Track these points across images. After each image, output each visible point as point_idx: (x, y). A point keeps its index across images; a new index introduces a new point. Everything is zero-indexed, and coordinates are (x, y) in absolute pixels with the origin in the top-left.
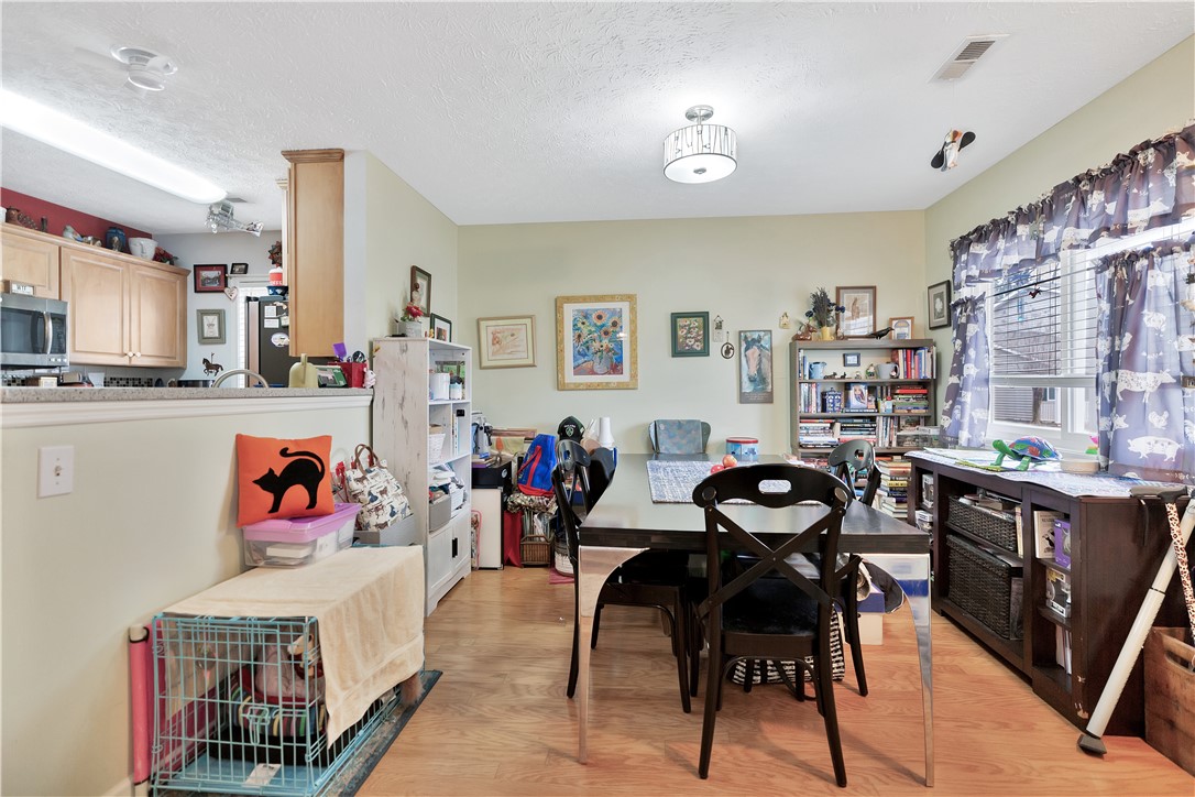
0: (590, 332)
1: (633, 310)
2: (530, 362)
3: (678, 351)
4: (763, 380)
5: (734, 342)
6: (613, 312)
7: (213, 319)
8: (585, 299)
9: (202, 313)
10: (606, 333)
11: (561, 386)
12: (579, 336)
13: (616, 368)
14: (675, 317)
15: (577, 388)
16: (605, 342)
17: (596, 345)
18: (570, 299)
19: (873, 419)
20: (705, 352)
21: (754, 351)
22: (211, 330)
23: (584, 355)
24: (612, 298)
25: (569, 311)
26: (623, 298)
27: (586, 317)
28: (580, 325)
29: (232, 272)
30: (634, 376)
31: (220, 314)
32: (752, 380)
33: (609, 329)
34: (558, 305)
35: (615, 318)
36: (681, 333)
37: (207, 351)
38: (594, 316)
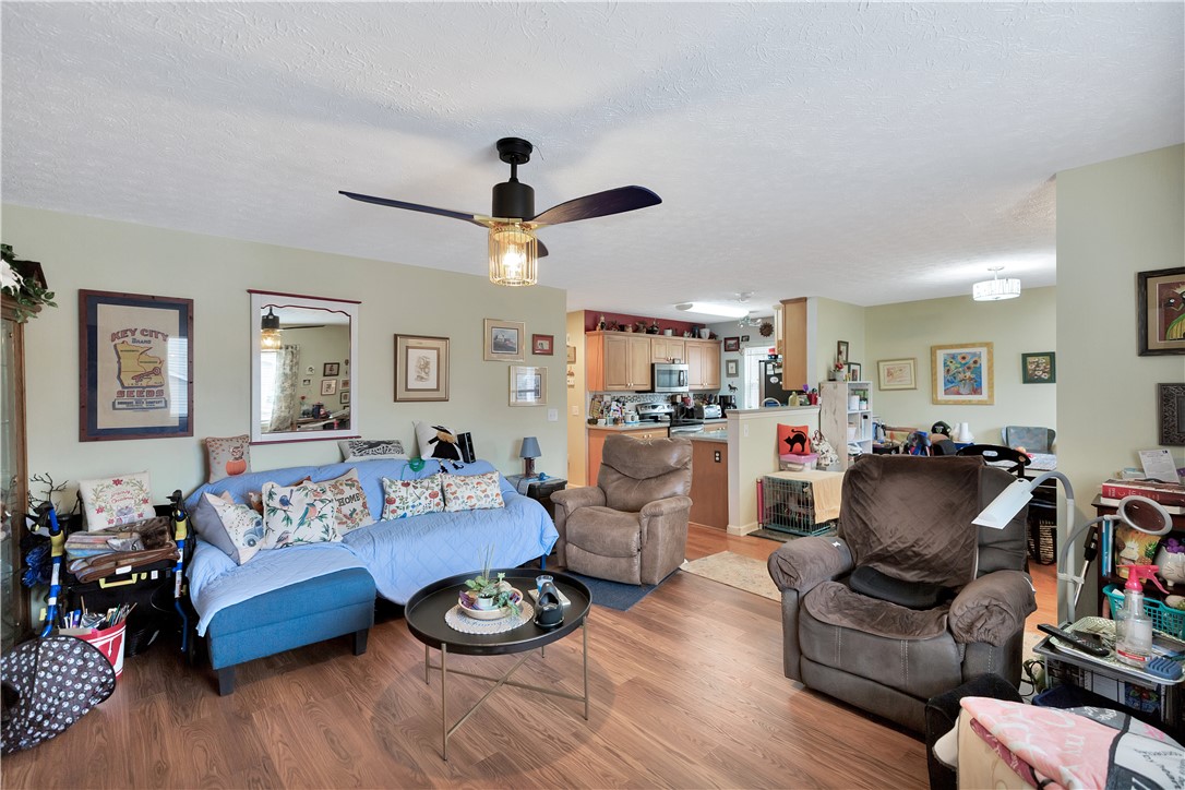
0: (957, 368)
1: (990, 353)
2: (913, 386)
3: (1028, 379)
6: (974, 354)
7: (733, 365)
8: (952, 347)
9: (728, 362)
10: (969, 368)
11: (935, 402)
12: (948, 370)
13: (976, 390)
14: (1025, 356)
15: (946, 403)
16: (968, 374)
17: (961, 376)
18: (941, 347)
20: (1052, 380)
22: (732, 371)
23: (952, 382)
24: (973, 345)
25: (941, 355)
26: (981, 345)
27: (953, 358)
28: (949, 363)
29: (743, 341)
30: (991, 396)
31: (736, 362)
33: (975, 368)
34: (933, 351)
35: (976, 358)
36: (1031, 367)
37: (730, 381)
38: (959, 357)
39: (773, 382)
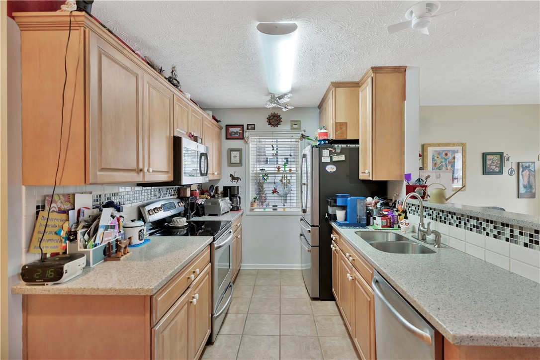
0: (442, 162)
1: (464, 151)
3: (486, 171)
4: (531, 187)
5: (515, 167)
6: (453, 152)
7: (236, 154)
8: (438, 145)
9: (230, 150)
10: (449, 162)
14: (485, 155)
16: (449, 167)
17: (443, 169)
18: (430, 145)
20: (501, 172)
21: (526, 172)
22: (236, 160)
25: (430, 152)
26: (459, 145)
27: (439, 154)
28: (436, 158)
29: (247, 129)
31: (240, 150)
32: (525, 187)
33: (453, 162)
34: (424, 148)
35: (454, 155)
36: (489, 162)
37: (232, 170)
38: (444, 154)
39: (329, 171)
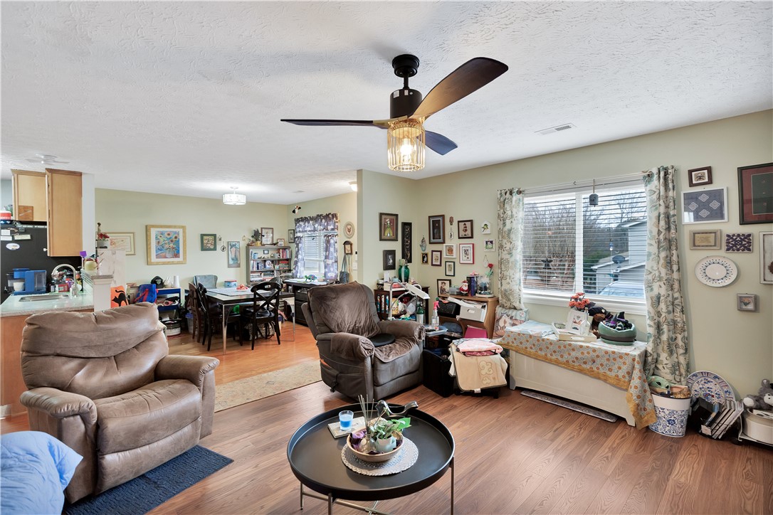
0: (164, 241)
1: (184, 232)
2: (133, 253)
3: (204, 248)
4: (237, 259)
5: (226, 245)
6: (175, 233)
8: (161, 227)
10: (172, 241)
11: (148, 263)
12: (159, 242)
13: (176, 255)
14: (202, 236)
15: (157, 264)
16: (171, 245)
17: (167, 246)
18: (154, 226)
19: (273, 271)
20: (215, 249)
21: (234, 249)
23: (161, 250)
24: (175, 227)
25: (153, 232)
26: (179, 227)
27: (162, 234)
28: (159, 237)
30: (185, 258)
32: (233, 259)
33: (175, 241)
34: (147, 229)
35: (176, 235)
36: (205, 242)
38: (166, 234)
39: (10, 249)
